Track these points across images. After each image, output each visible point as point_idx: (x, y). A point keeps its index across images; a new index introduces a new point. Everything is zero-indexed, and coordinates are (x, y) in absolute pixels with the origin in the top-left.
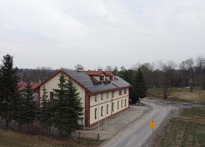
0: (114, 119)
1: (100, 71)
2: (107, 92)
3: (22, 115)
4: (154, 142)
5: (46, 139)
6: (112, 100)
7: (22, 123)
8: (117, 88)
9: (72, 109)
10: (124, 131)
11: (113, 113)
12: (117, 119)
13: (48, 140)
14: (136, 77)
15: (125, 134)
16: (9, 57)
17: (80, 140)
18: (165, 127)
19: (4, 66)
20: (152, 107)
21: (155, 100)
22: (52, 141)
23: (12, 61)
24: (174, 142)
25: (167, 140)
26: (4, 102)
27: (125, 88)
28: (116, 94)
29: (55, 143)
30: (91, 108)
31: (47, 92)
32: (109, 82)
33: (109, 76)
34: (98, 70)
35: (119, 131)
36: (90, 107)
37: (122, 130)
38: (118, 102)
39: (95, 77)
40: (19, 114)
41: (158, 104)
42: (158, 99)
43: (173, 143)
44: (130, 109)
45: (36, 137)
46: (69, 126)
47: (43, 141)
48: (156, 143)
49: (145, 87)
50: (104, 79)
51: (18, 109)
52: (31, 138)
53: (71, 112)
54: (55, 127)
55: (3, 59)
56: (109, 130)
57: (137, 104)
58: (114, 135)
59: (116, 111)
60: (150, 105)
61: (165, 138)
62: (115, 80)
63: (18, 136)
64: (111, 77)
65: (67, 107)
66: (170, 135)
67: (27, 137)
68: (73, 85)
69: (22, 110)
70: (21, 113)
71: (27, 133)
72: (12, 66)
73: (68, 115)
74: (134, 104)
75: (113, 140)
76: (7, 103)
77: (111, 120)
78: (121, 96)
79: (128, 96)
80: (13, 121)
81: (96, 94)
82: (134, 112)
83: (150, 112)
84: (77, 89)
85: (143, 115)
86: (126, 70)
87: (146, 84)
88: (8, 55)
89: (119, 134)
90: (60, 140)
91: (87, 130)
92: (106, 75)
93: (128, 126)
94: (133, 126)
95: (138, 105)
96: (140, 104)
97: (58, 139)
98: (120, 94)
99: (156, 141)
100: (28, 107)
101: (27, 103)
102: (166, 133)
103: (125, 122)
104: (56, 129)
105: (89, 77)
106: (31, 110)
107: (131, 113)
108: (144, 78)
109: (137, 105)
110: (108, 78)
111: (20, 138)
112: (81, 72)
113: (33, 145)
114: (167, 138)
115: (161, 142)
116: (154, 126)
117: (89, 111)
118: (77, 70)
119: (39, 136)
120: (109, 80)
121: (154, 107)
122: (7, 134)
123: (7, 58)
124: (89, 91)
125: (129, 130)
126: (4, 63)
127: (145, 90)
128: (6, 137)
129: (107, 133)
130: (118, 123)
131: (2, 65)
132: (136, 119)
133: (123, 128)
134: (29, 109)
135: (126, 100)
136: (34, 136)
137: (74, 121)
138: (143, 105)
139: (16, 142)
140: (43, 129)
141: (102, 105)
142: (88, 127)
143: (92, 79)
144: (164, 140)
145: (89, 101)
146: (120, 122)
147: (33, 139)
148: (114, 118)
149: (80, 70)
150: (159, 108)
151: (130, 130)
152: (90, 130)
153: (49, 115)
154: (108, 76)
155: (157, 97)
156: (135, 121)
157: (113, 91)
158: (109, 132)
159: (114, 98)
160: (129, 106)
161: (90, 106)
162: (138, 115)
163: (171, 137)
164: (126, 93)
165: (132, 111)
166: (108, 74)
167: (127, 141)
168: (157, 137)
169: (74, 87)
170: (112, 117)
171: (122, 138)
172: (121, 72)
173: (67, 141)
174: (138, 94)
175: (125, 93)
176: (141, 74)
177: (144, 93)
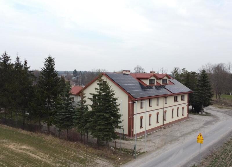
0: (164, 130)
1: (152, 73)
2: (157, 98)
3: (61, 120)
4: (204, 159)
5: (82, 146)
6: (164, 108)
7: (61, 128)
8: (170, 93)
9: (107, 116)
10: (171, 144)
11: (165, 123)
12: (168, 130)
13: (84, 148)
14: (199, 81)
15: (171, 148)
16: (51, 59)
17: (117, 151)
18: (225, 143)
19: (46, 68)
20: (218, 117)
21: (226, 109)
22: (88, 150)
23: (53, 64)
24: (230, 162)
25: (223, 159)
26: (47, 106)
27: (182, 94)
28: (170, 101)
29: (91, 152)
30: (135, 116)
31: (85, 97)
32: (163, 87)
33: (162, 79)
34: (150, 72)
35: (165, 144)
36: (133, 115)
37: (169, 142)
38: (173, 110)
39: (143, 81)
40: (58, 119)
41: (229, 115)
42: (231, 108)
43: (229, 164)
44: (188, 119)
45: (73, 144)
46: (104, 134)
47: (79, 148)
48: (206, 162)
49: (210, 93)
50: (156, 83)
51: (58, 114)
52: (68, 144)
53: (107, 119)
54: (91, 135)
55: (45, 61)
56: (154, 142)
57: (200, 113)
58: (158, 148)
59: (169, 120)
60: (216, 115)
61: (221, 156)
62: (169, 84)
63: (57, 141)
64: (164, 81)
65: (102, 114)
66: (229, 153)
67: (65, 143)
68: (110, 89)
69: (61, 114)
70: (59, 118)
71: (65, 139)
72: (54, 69)
73: (103, 122)
74: (197, 113)
75: (154, 154)
76: (49, 107)
77: (161, 130)
78: (176, 103)
79: (187, 104)
80: (54, 126)
81: (142, 100)
82: (193, 123)
83: (213, 124)
84: (114, 94)
85: (202, 127)
86: (189, 72)
87: (211, 89)
88: (49, 58)
89: (163, 148)
90: (96, 148)
91: (130, 140)
92: (158, 79)
93: (179, 139)
94: (184, 139)
95: (202, 115)
96: (204, 113)
97: (94, 148)
98: (176, 100)
99: (207, 158)
100: (66, 112)
101: (66, 107)
102: (225, 150)
103: (176, 133)
104: (92, 136)
105: (137, 81)
106: (69, 115)
107: (188, 124)
108: (208, 82)
109: (200, 115)
110: (161, 82)
111: (59, 143)
112: (127, 75)
113: (68, 152)
114: (223, 156)
115: (214, 160)
116: (202, 140)
117: (132, 119)
118: (124, 73)
119: (76, 143)
120: (162, 84)
121: (221, 118)
122: (48, 138)
123: (48, 60)
124: (133, 97)
125: (177, 143)
126: (46, 66)
127: (210, 97)
128: (45, 142)
129: (151, 144)
130: (168, 134)
131: (44, 68)
132: (191, 131)
133: (171, 141)
134: (68, 114)
135: (183, 108)
136: (71, 143)
137: (110, 129)
138: (207, 114)
139: (53, 148)
140: (81, 136)
141: (150, 113)
142: (131, 136)
143: (140, 83)
144: (218, 158)
145: (132, 108)
146: (171, 133)
147: (70, 145)
148: (165, 128)
149: (126, 73)
150: (227, 119)
151: (179, 143)
152: (132, 140)
153: (86, 122)
154: (160, 79)
155: (230, 105)
156: (190, 133)
157: (165, 97)
158: (153, 144)
159: (166, 106)
160: (188, 115)
161: (134, 113)
162: (197, 126)
163: (229, 155)
164: (184, 100)
165: (191, 121)
166: (159, 77)
167: (171, 156)
168: (211, 155)
169: (112, 92)
170: (164, 127)
171: (166, 152)
172: (182, 75)
173: (103, 151)
174: (201, 101)
175: (182, 100)
176: (206, 77)
177: (209, 100)
